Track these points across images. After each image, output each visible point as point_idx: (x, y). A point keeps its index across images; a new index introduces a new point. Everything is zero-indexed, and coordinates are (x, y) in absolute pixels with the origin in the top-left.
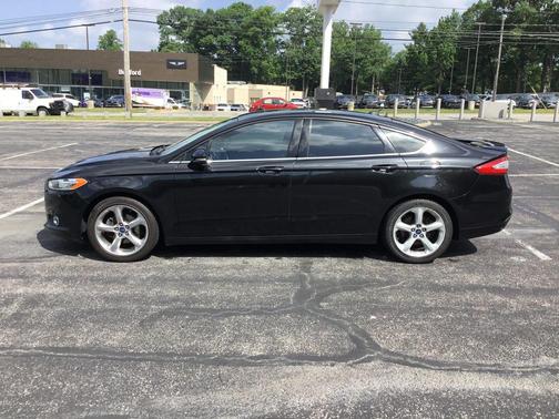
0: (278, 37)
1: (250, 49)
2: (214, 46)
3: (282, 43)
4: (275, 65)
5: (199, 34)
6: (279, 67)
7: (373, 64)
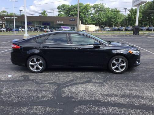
0: (91, 12)
1: (83, 15)
2: (73, 15)
3: (92, 14)
4: (90, 19)
5: (69, 12)
6: (91, 20)
7: (118, 19)
